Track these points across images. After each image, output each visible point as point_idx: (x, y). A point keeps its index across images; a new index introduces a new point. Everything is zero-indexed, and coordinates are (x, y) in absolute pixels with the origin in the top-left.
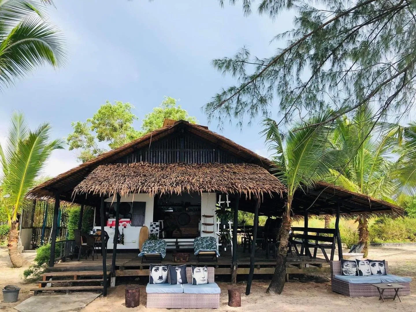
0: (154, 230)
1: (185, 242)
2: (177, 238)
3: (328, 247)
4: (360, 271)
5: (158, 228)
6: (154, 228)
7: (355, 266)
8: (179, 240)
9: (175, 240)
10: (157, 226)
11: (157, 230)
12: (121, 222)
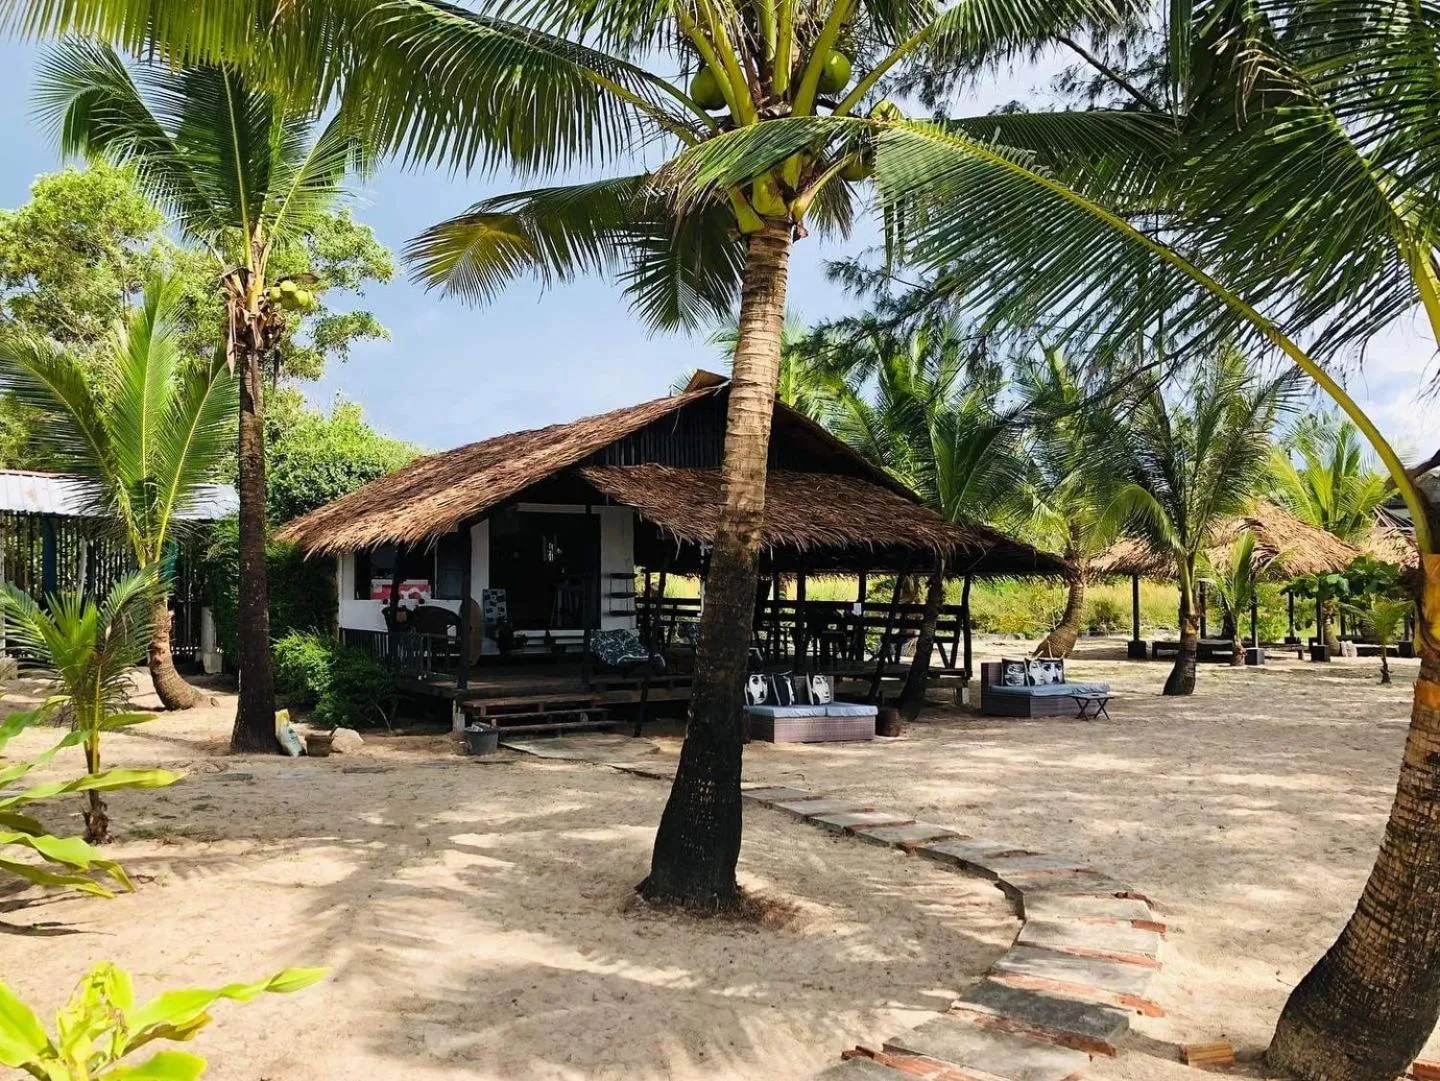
0: (495, 609)
1: (568, 635)
2: (547, 628)
3: (948, 640)
4: (1031, 678)
5: (504, 605)
6: (493, 604)
7: (1023, 670)
8: (554, 633)
9: (542, 633)
10: (500, 599)
11: (502, 610)
12: (407, 588)
